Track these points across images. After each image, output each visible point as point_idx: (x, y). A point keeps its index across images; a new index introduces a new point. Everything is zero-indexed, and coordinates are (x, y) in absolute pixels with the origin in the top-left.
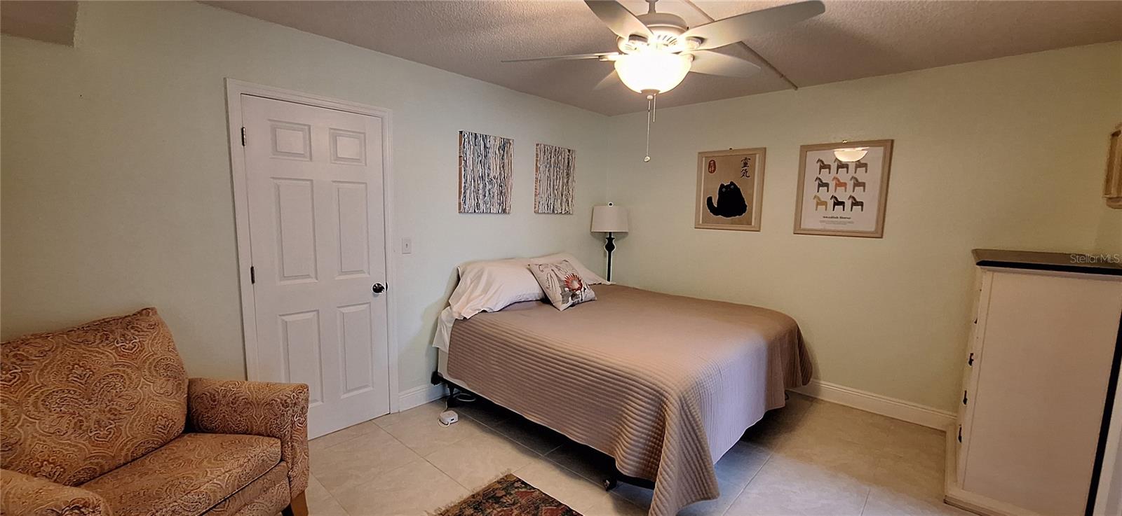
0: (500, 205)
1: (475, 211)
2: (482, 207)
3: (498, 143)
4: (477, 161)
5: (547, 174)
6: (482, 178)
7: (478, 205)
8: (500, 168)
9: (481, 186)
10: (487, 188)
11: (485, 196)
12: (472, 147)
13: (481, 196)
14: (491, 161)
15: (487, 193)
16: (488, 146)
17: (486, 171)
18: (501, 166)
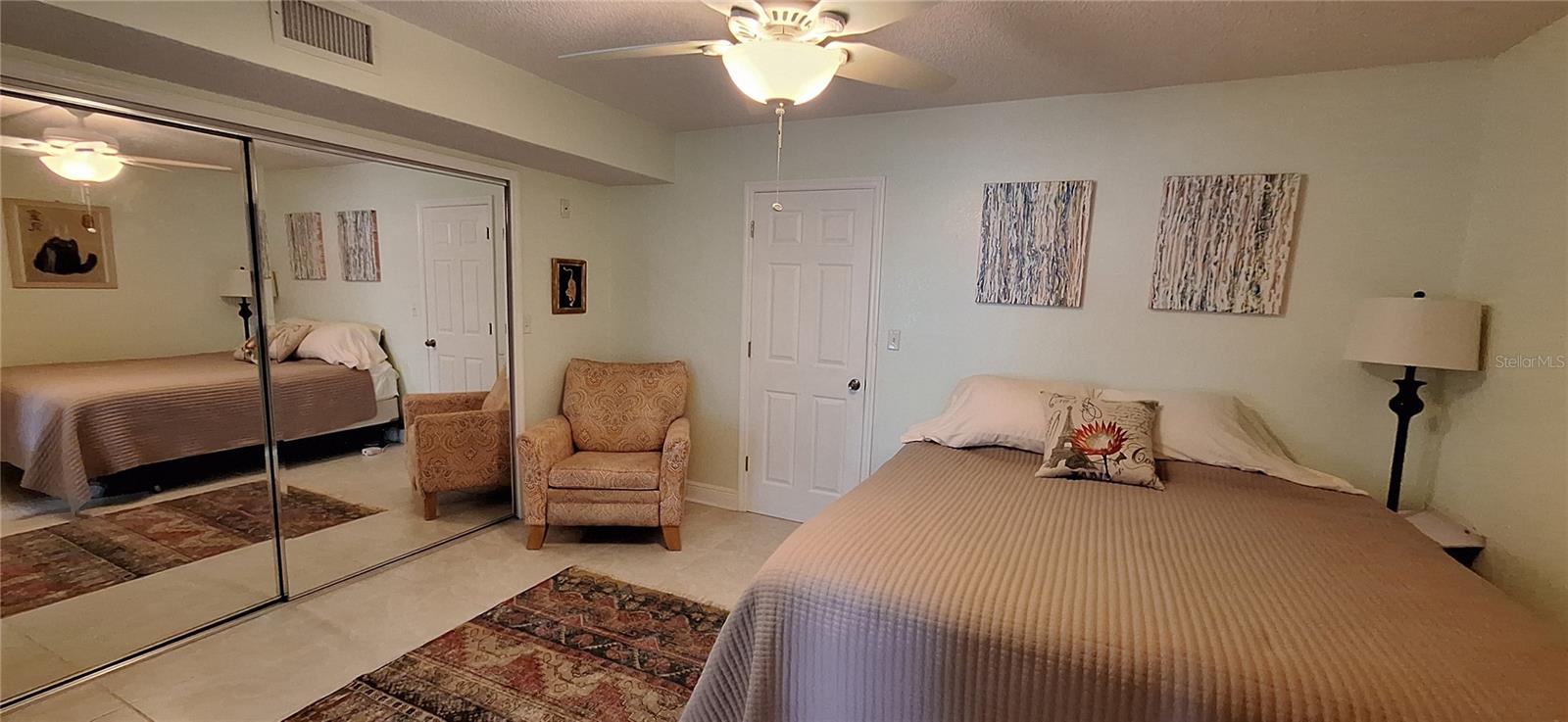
0: (1053, 292)
1: (999, 301)
2: (1014, 294)
3: (1054, 192)
4: (1008, 224)
5: (1186, 232)
6: (1018, 250)
7: (1006, 293)
8: (1056, 232)
9: (1014, 263)
10: (1027, 265)
11: (1021, 277)
12: (1001, 206)
13: (1013, 279)
14: (1038, 223)
15: (1026, 274)
16: (1033, 199)
17: (1026, 240)
18: (1060, 228)
